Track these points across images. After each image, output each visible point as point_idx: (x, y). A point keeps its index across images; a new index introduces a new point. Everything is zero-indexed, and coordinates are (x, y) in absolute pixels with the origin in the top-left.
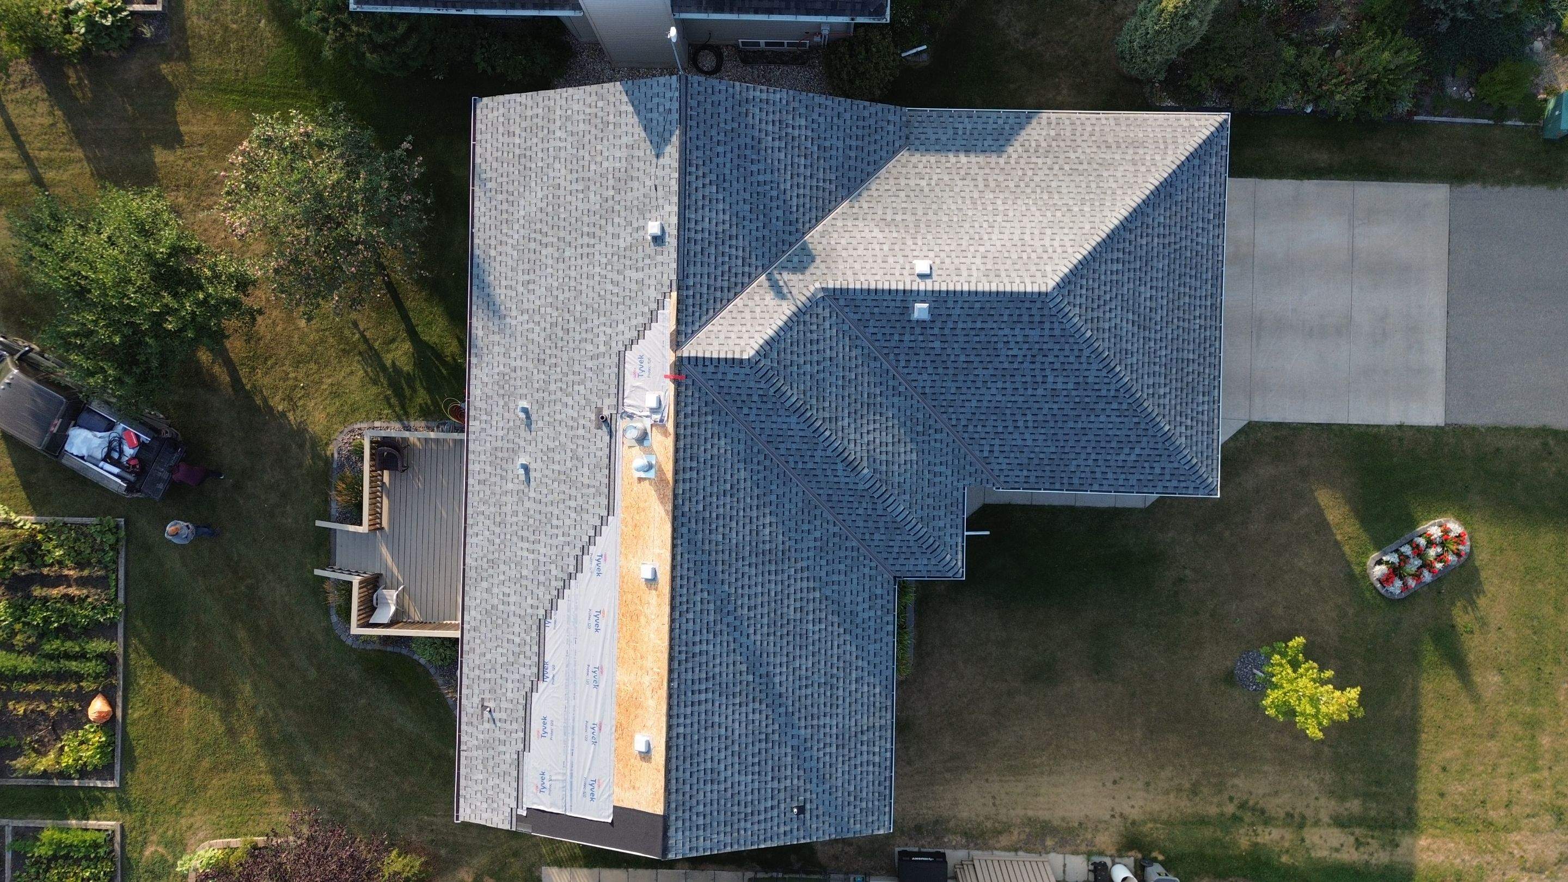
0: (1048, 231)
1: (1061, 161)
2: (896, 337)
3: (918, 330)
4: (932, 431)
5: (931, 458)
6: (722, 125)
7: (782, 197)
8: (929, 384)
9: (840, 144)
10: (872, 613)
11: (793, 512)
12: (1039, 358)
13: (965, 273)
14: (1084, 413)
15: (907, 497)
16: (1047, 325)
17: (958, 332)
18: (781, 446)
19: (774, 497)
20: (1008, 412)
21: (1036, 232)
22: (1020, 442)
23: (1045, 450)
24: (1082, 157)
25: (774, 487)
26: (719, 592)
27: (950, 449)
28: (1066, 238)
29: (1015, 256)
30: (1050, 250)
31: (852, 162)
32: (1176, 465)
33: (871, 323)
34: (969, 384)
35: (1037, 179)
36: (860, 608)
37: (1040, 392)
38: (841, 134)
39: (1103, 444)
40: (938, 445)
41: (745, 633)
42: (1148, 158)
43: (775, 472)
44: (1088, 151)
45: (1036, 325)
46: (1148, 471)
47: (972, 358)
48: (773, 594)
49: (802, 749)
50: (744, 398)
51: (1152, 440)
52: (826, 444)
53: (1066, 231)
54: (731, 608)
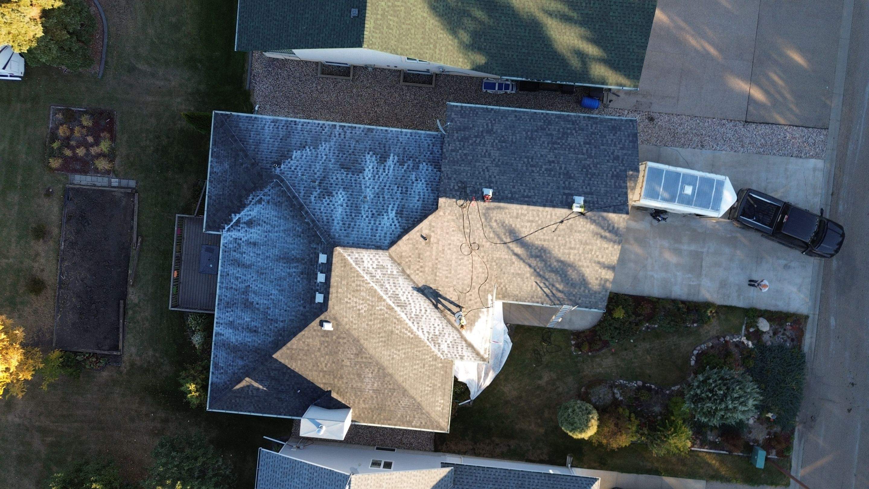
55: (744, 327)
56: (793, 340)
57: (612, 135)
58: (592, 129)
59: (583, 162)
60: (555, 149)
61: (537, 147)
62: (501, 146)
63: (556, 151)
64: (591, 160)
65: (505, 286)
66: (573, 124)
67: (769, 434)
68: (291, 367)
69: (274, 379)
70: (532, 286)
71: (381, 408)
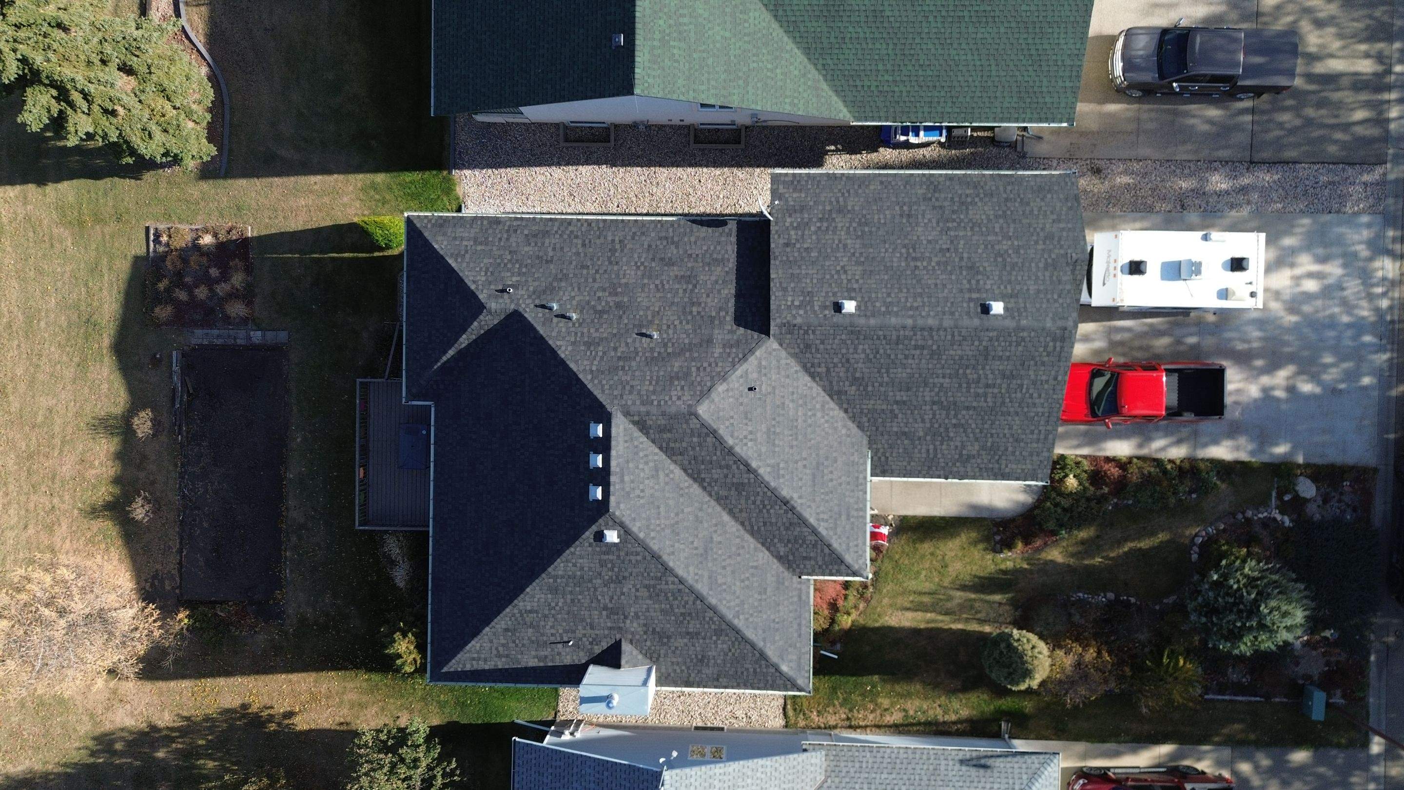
55: (1274, 494)
56: (1355, 510)
57: (1038, 200)
58: (1005, 191)
59: (997, 247)
60: (949, 229)
61: (920, 229)
62: (863, 232)
63: (952, 233)
64: (1009, 243)
65: (884, 454)
66: (975, 187)
67: (1328, 664)
68: (557, 605)
69: (531, 626)
70: (928, 451)
71: (702, 661)
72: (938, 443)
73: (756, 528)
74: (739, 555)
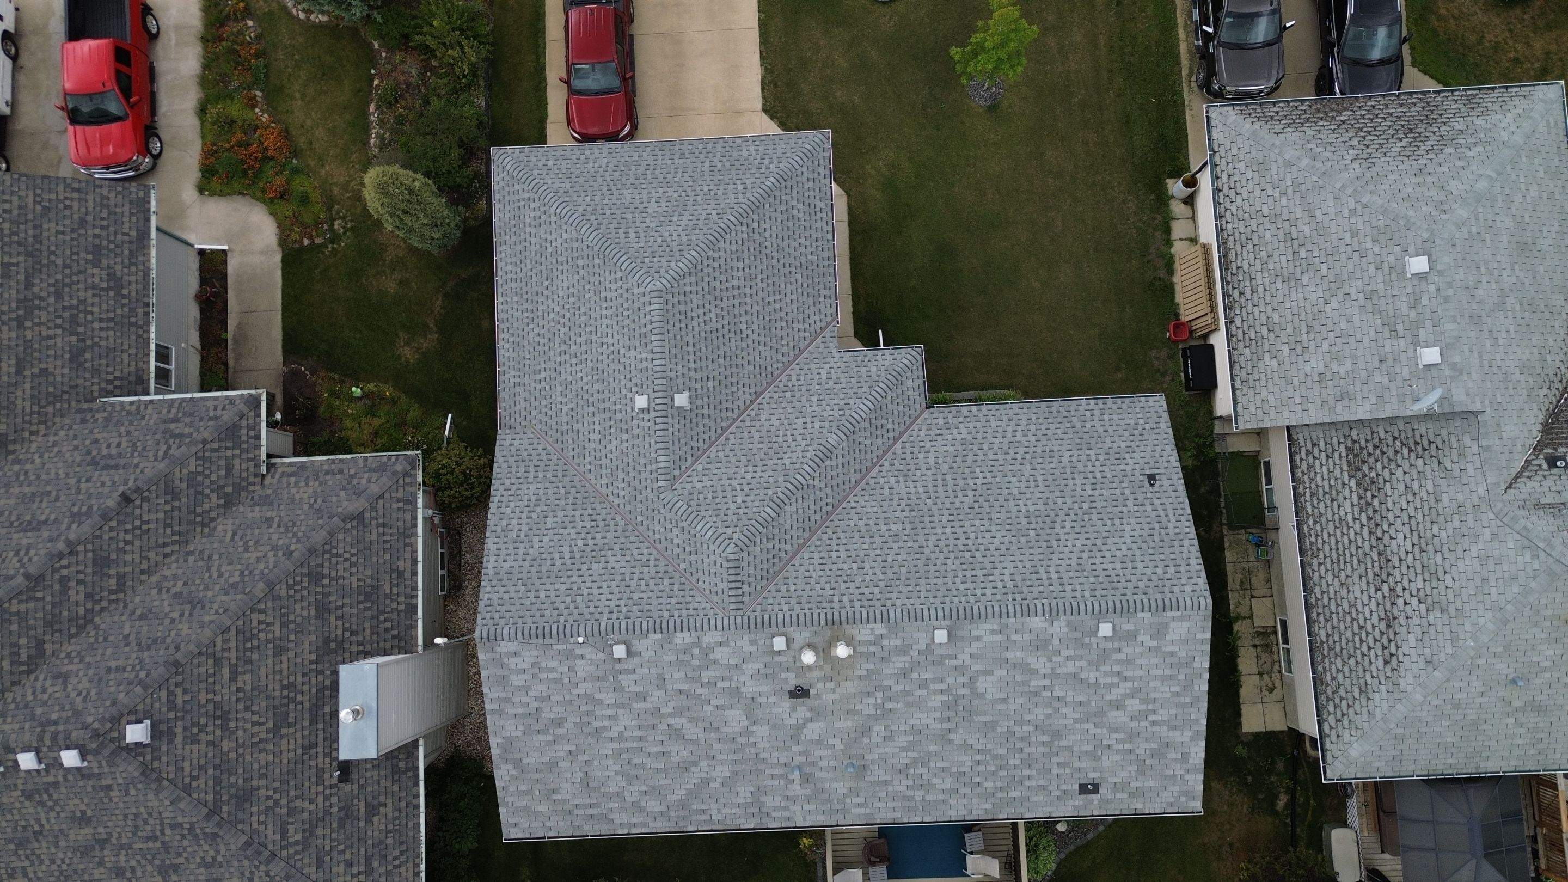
0: (603, 294)
1: (540, 289)
2: (706, 421)
3: (699, 403)
4: (790, 384)
5: (814, 383)
6: (520, 595)
7: (584, 535)
8: (747, 390)
9: (533, 487)
10: (962, 426)
11: (874, 504)
12: (717, 294)
13: (645, 364)
14: (764, 251)
15: (852, 402)
16: (688, 288)
17: (698, 366)
18: (813, 519)
19: (861, 523)
20: (767, 318)
21: (604, 305)
22: (795, 306)
23: (800, 282)
24: (535, 271)
25: (852, 523)
26: (954, 567)
27: (806, 367)
28: (609, 279)
29: (627, 322)
30: (620, 291)
31: (549, 475)
32: (804, 169)
33: (694, 444)
34: (744, 354)
35: (557, 309)
36: (958, 437)
37: (747, 291)
38: (524, 487)
39: (791, 233)
40: (802, 378)
41: (991, 540)
42: (532, 214)
43: (837, 523)
44: (529, 266)
45: (688, 299)
46: (812, 193)
47: (721, 352)
48: (951, 518)
49: (1094, 481)
50: (770, 556)
51: (784, 191)
52: (808, 477)
53: (602, 279)
54: (968, 555)
68: (268, 798)
69: (310, 832)
70: (101, 329)
71: (368, 597)
72: (90, 317)
73: (176, 538)
74: (210, 557)
